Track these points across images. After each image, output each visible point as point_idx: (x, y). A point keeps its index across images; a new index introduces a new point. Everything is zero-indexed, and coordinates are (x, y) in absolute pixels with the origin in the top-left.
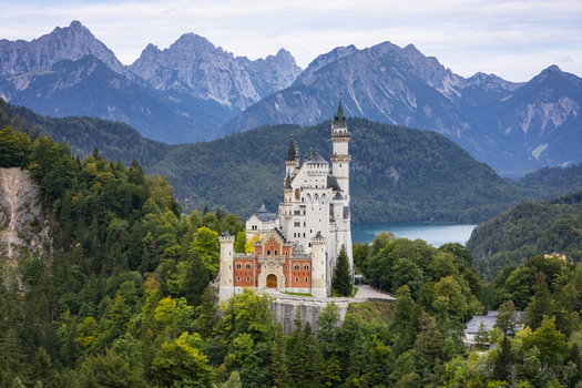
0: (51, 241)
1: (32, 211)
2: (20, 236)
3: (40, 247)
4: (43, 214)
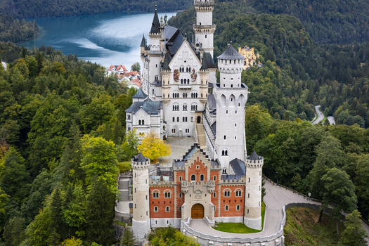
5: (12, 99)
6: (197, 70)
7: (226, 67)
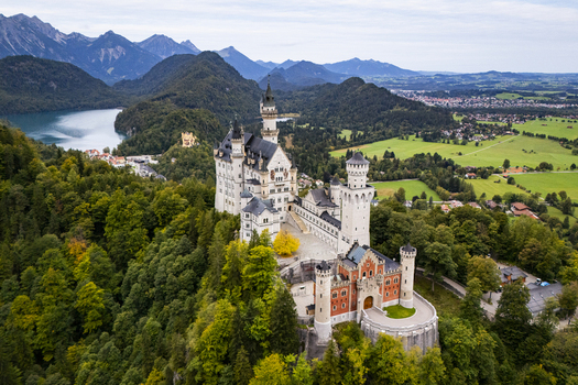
5: (78, 199)
6: (288, 169)
7: (358, 171)
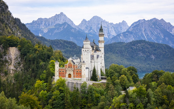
0: (23, 69)
1: (18, 59)
2: (15, 67)
3: (20, 70)
4: (21, 60)
6: (91, 50)
